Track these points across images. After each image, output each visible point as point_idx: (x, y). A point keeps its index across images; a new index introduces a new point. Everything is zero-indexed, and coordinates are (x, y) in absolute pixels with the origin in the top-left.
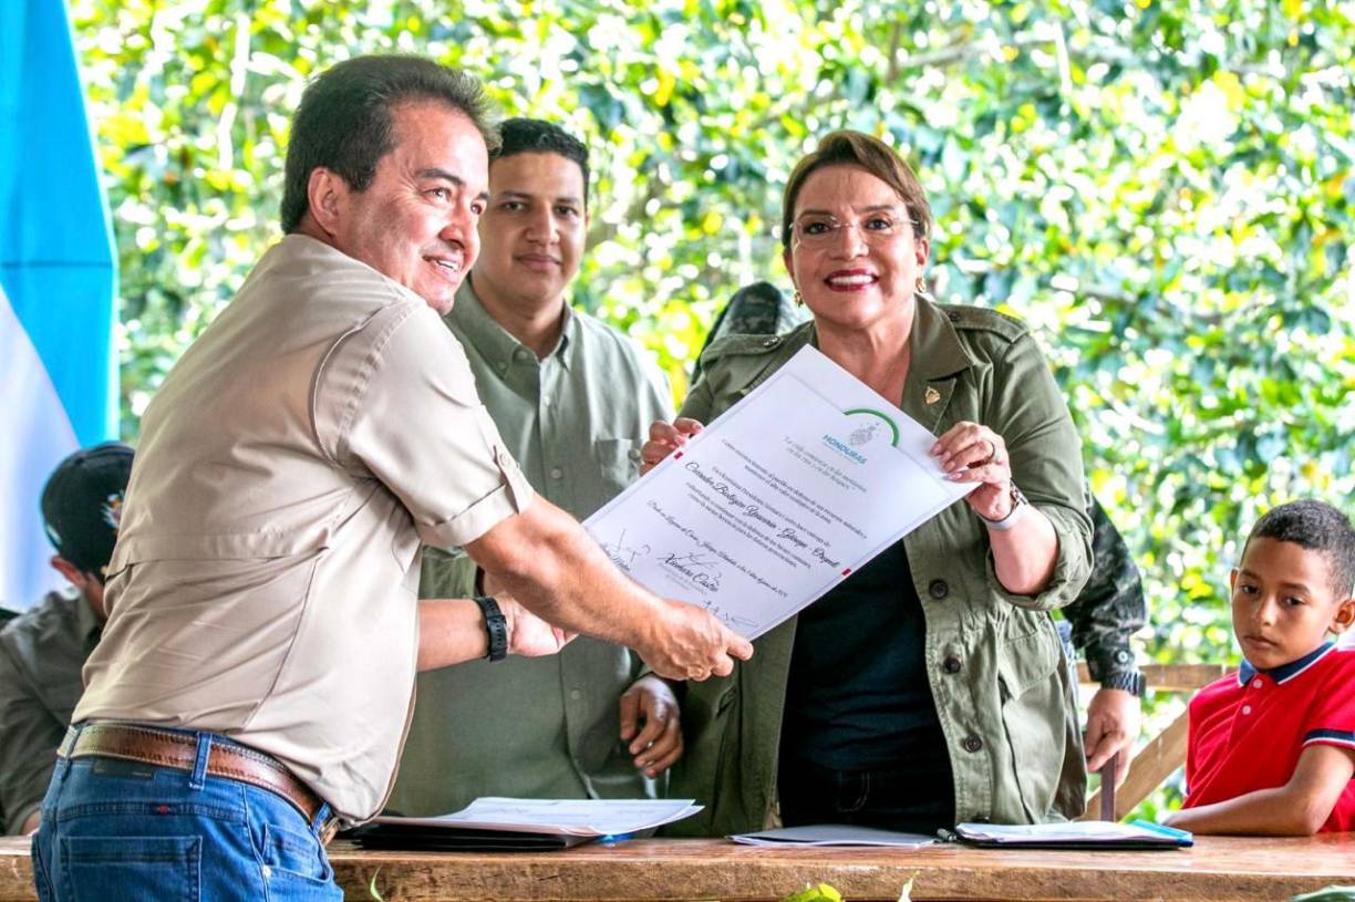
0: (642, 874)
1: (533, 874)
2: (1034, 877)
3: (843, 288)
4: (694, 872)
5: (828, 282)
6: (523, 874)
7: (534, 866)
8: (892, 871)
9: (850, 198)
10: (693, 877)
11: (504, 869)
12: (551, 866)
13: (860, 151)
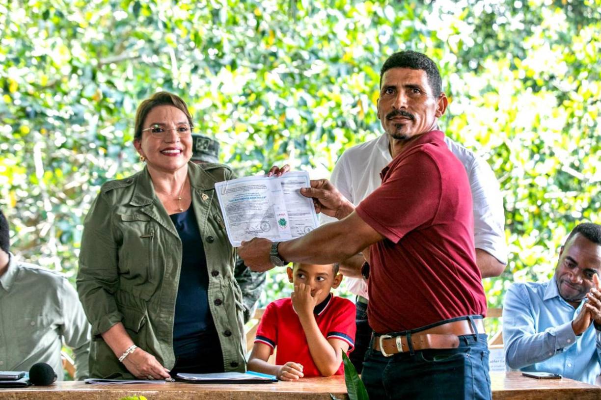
0: (62, 396)
1: (16, 397)
2: (221, 395)
3: (169, 155)
4: (83, 394)
5: (161, 152)
6: (12, 397)
7: (17, 393)
8: (164, 393)
9: (173, 119)
10: (83, 397)
11: (4, 394)
12: (23, 393)
13: (174, 101)
